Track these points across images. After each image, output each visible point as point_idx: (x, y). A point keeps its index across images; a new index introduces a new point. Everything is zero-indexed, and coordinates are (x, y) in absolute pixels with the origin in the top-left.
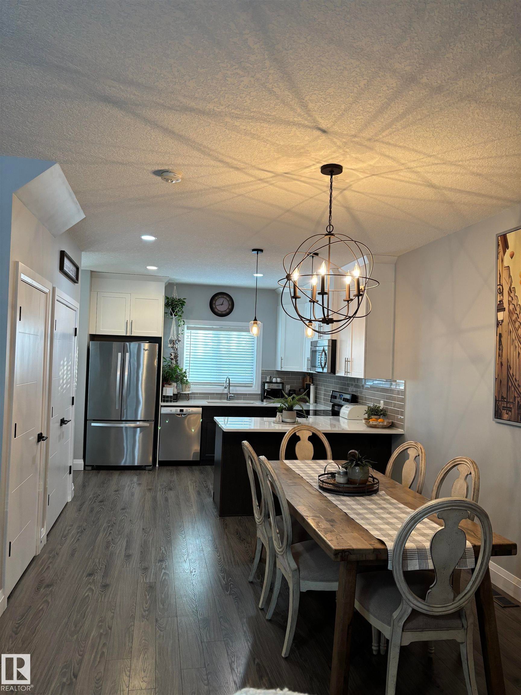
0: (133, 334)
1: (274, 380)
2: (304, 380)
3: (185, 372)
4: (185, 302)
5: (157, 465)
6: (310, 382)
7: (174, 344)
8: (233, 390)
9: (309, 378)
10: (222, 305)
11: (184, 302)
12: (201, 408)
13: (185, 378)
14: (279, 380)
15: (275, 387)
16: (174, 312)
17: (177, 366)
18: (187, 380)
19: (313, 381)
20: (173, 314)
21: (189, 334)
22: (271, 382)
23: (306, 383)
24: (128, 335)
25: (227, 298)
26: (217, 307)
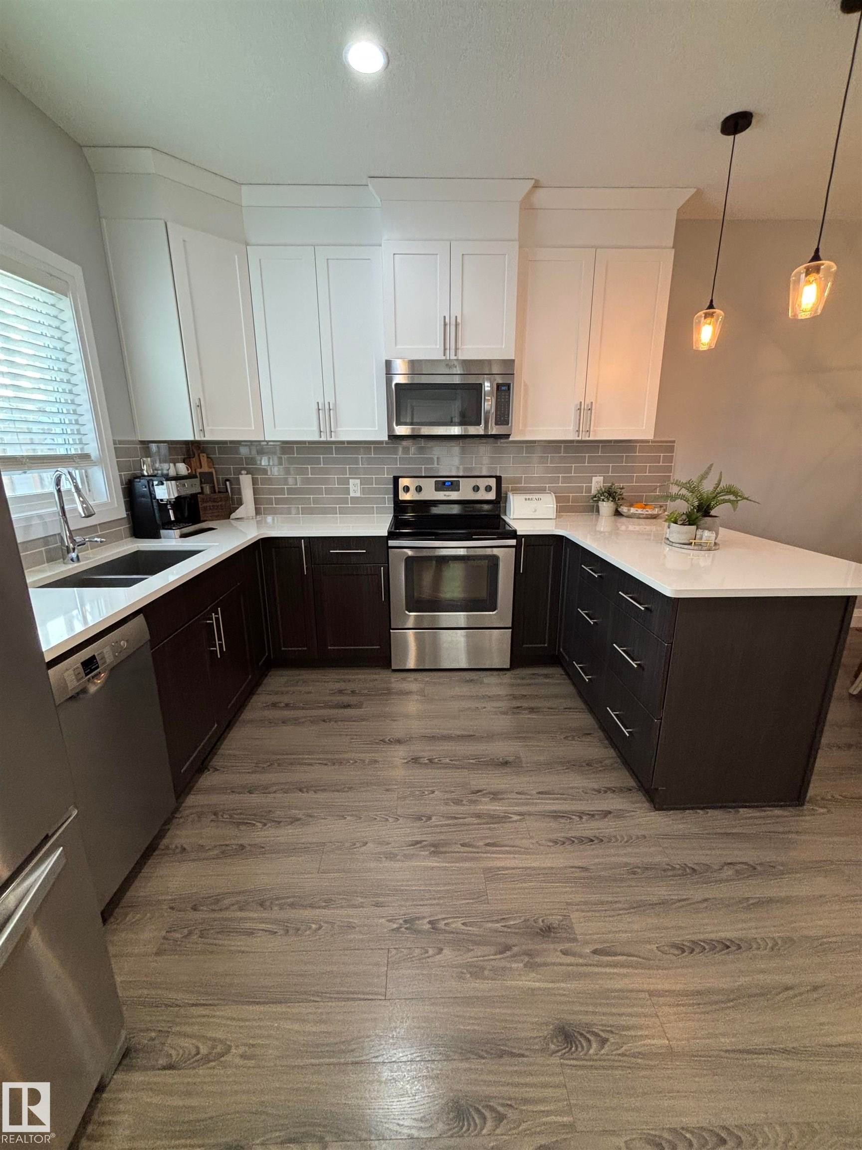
6: (209, 467)
9: (205, 458)
14: (183, 469)
15: (187, 488)
23: (199, 470)
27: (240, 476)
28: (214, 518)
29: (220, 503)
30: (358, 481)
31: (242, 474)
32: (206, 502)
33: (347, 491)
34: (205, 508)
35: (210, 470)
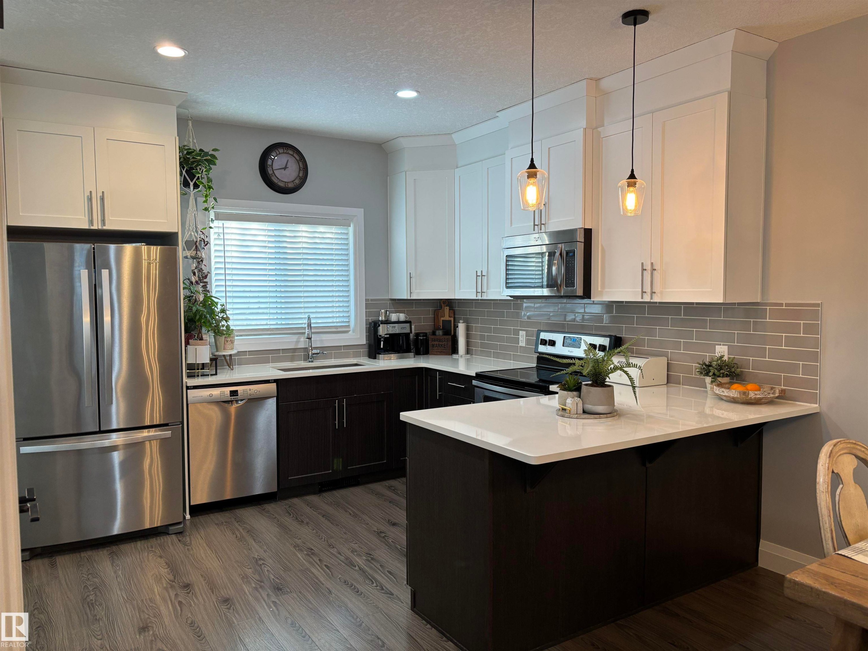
0: (108, 227)
1: (394, 317)
2: (436, 314)
3: (223, 311)
4: (216, 158)
5: (188, 517)
6: (449, 317)
7: (197, 249)
8: (318, 341)
9: (448, 310)
10: (285, 168)
11: (213, 156)
12: (275, 384)
13: (224, 323)
14: (402, 317)
15: (397, 329)
16: (192, 177)
17: (208, 298)
18: (228, 327)
19: (454, 315)
20: (192, 184)
21: (221, 230)
22: (387, 322)
23: (442, 319)
24: (95, 227)
25: (295, 155)
26: (275, 172)
27: (459, 324)
28: (438, 353)
29: (443, 343)
30: (524, 332)
31: (460, 323)
32: (435, 341)
33: (517, 341)
34: (433, 345)
35: (450, 319)
